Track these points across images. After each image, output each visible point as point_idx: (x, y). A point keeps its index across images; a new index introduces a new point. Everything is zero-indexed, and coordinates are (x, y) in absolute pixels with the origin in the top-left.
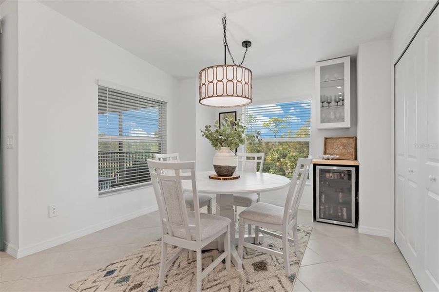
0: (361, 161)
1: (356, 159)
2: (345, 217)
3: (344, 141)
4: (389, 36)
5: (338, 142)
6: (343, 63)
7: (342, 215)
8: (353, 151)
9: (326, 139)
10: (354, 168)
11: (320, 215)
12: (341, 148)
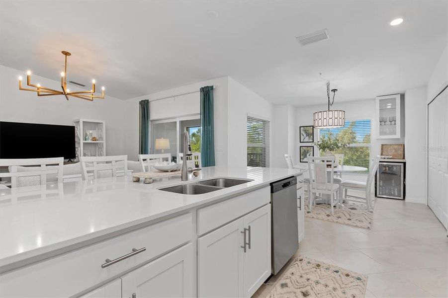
0: (407, 160)
1: (404, 158)
2: (396, 194)
3: (396, 147)
4: (425, 87)
5: (391, 147)
6: (395, 98)
7: (394, 193)
8: (402, 153)
9: (382, 145)
10: (403, 164)
11: (379, 193)
12: (393, 151)
